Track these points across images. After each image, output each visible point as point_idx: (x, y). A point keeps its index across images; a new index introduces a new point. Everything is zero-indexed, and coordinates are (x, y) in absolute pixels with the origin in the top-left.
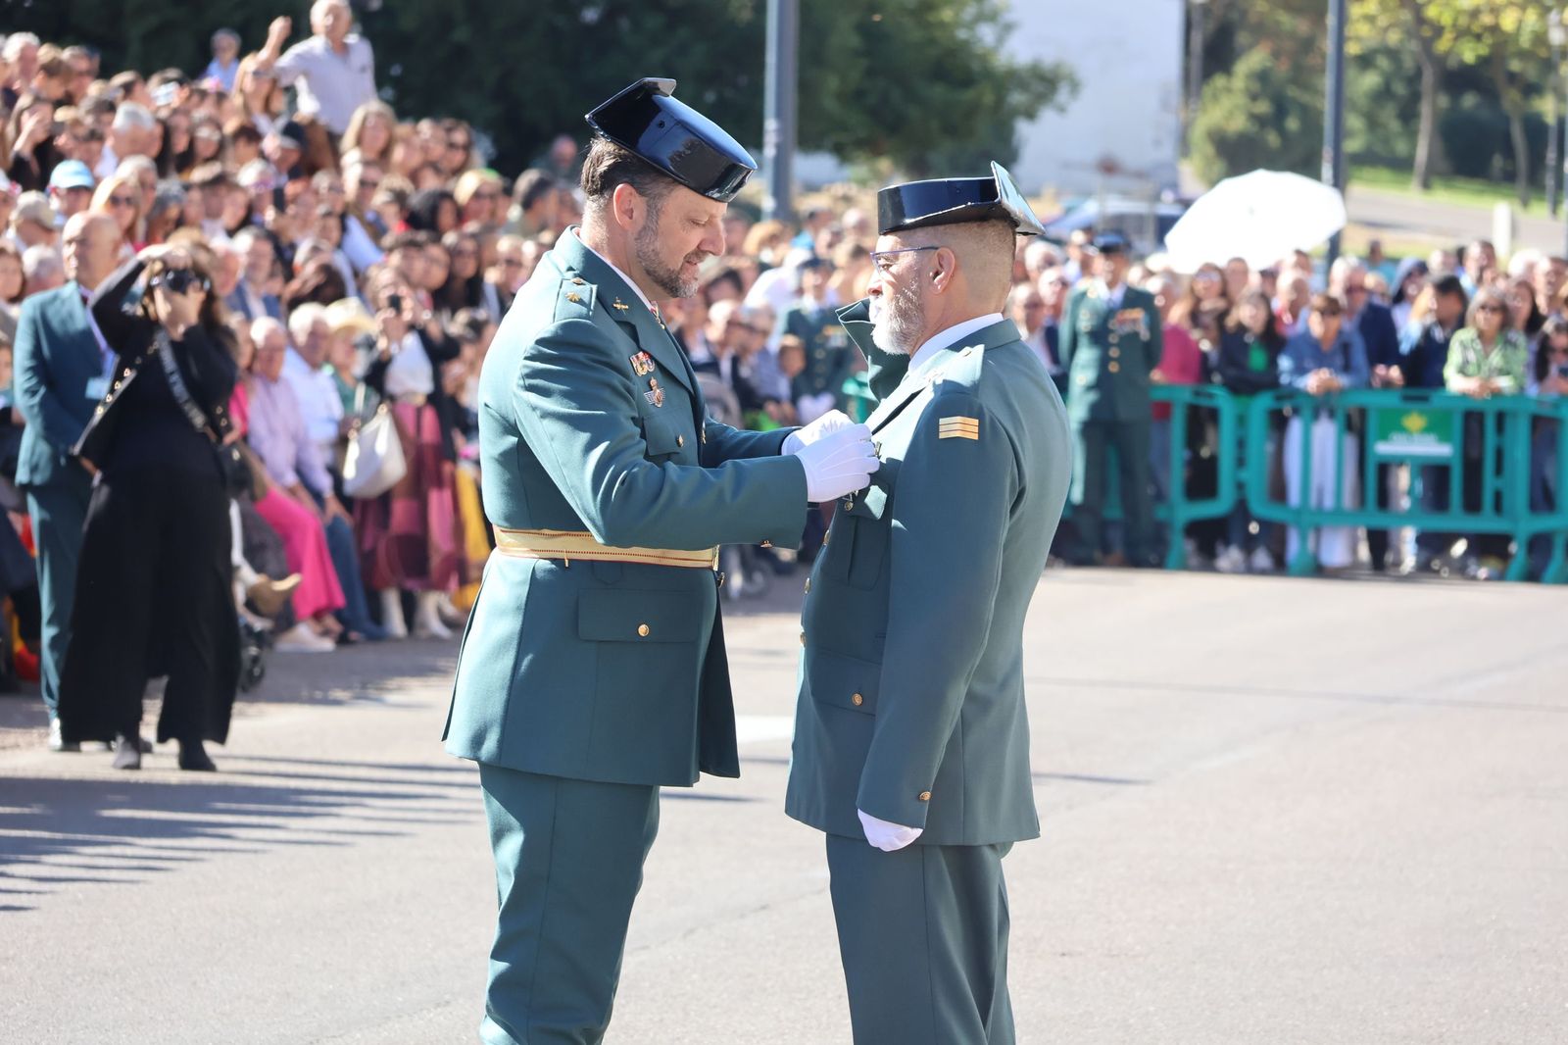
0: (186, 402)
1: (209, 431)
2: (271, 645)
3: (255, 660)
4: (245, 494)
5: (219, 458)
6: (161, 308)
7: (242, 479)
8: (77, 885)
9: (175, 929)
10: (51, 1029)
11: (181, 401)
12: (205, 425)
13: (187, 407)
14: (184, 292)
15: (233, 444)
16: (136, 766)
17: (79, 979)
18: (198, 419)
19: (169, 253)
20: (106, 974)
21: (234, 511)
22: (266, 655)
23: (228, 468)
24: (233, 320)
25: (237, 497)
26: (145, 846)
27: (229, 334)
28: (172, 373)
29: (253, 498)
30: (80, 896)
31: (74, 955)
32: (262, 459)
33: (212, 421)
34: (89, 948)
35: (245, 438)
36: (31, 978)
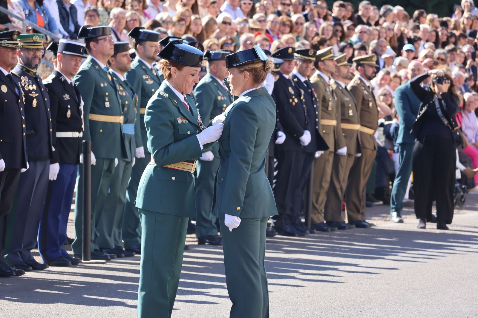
0: (442, 117)
1: (449, 126)
2: (467, 192)
3: (462, 196)
4: (460, 146)
5: (452, 134)
6: (436, 89)
7: (460, 141)
8: (409, 262)
9: (439, 277)
10: (402, 305)
11: (440, 116)
12: (448, 124)
13: (442, 118)
14: (442, 84)
15: (457, 130)
16: (424, 228)
17: (410, 291)
18: (446, 122)
19: (438, 72)
20: (418, 290)
21: (457, 151)
22: (465, 195)
23: (455, 137)
24: (458, 93)
25: (458, 146)
26: (430, 252)
27: (457, 97)
28: (438, 108)
29: (463, 147)
30: (410, 266)
31: (408, 284)
32: (466, 135)
33: (450, 123)
34: (412, 282)
35: (461, 129)
36: (395, 290)
